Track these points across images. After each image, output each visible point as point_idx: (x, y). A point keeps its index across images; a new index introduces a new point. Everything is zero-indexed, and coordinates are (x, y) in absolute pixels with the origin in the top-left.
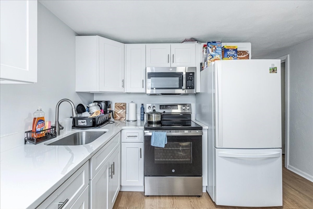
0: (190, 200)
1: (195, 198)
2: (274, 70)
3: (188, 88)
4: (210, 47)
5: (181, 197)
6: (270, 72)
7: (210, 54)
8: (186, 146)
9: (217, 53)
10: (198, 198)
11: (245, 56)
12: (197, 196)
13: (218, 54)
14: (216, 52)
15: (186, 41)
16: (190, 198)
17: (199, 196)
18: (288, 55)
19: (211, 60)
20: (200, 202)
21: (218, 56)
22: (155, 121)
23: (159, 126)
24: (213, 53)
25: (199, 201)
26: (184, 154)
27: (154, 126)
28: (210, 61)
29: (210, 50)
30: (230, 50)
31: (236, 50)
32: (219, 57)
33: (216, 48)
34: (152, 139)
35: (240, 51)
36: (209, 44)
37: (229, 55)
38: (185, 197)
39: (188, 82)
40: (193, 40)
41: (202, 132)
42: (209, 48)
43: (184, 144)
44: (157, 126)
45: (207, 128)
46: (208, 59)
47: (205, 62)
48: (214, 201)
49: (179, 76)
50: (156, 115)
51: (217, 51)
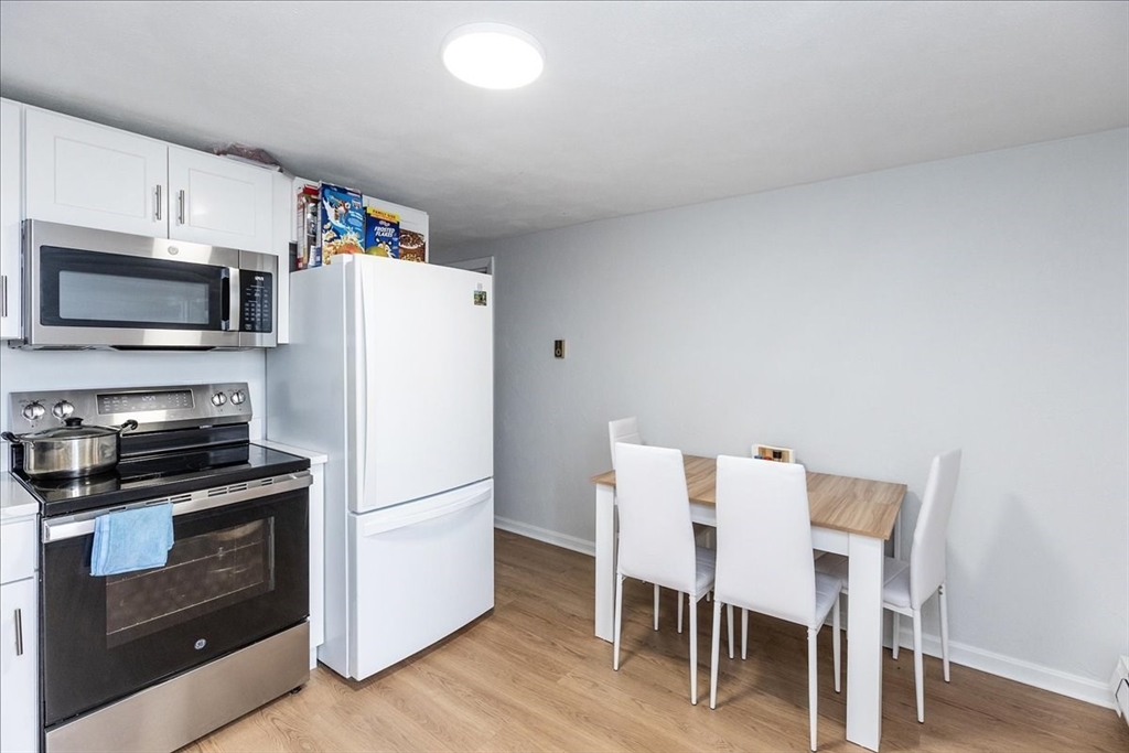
0: (269, 718)
1: (285, 702)
2: (480, 299)
3: (248, 326)
4: (331, 204)
5: (232, 728)
6: (476, 303)
7: (329, 224)
8: (245, 539)
9: (351, 226)
10: (296, 697)
11: (415, 247)
12: (292, 692)
13: (356, 231)
14: (348, 224)
15: (234, 151)
16: (266, 711)
17: (298, 689)
18: (493, 258)
19: (333, 243)
20: (306, 703)
21: (352, 237)
22: (83, 471)
23: (103, 487)
24: (338, 224)
25: (301, 702)
26: (237, 569)
27: (75, 492)
28: (329, 246)
29: (331, 212)
30: (381, 223)
31: (395, 226)
32: (355, 239)
33: (347, 210)
34: (100, 545)
35: (406, 232)
36: (327, 191)
37: (378, 237)
38: (247, 720)
39: (247, 305)
40: (262, 157)
41: (308, 474)
42: (327, 205)
43: (238, 532)
44: (92, 490)
45: (324, 458)
46: (324, 239)
47: (312, 247)
48: (348, 676)
49: (211, 281)
50: (88, 441)
51: (349, 220)
